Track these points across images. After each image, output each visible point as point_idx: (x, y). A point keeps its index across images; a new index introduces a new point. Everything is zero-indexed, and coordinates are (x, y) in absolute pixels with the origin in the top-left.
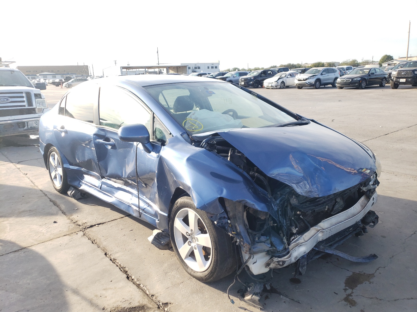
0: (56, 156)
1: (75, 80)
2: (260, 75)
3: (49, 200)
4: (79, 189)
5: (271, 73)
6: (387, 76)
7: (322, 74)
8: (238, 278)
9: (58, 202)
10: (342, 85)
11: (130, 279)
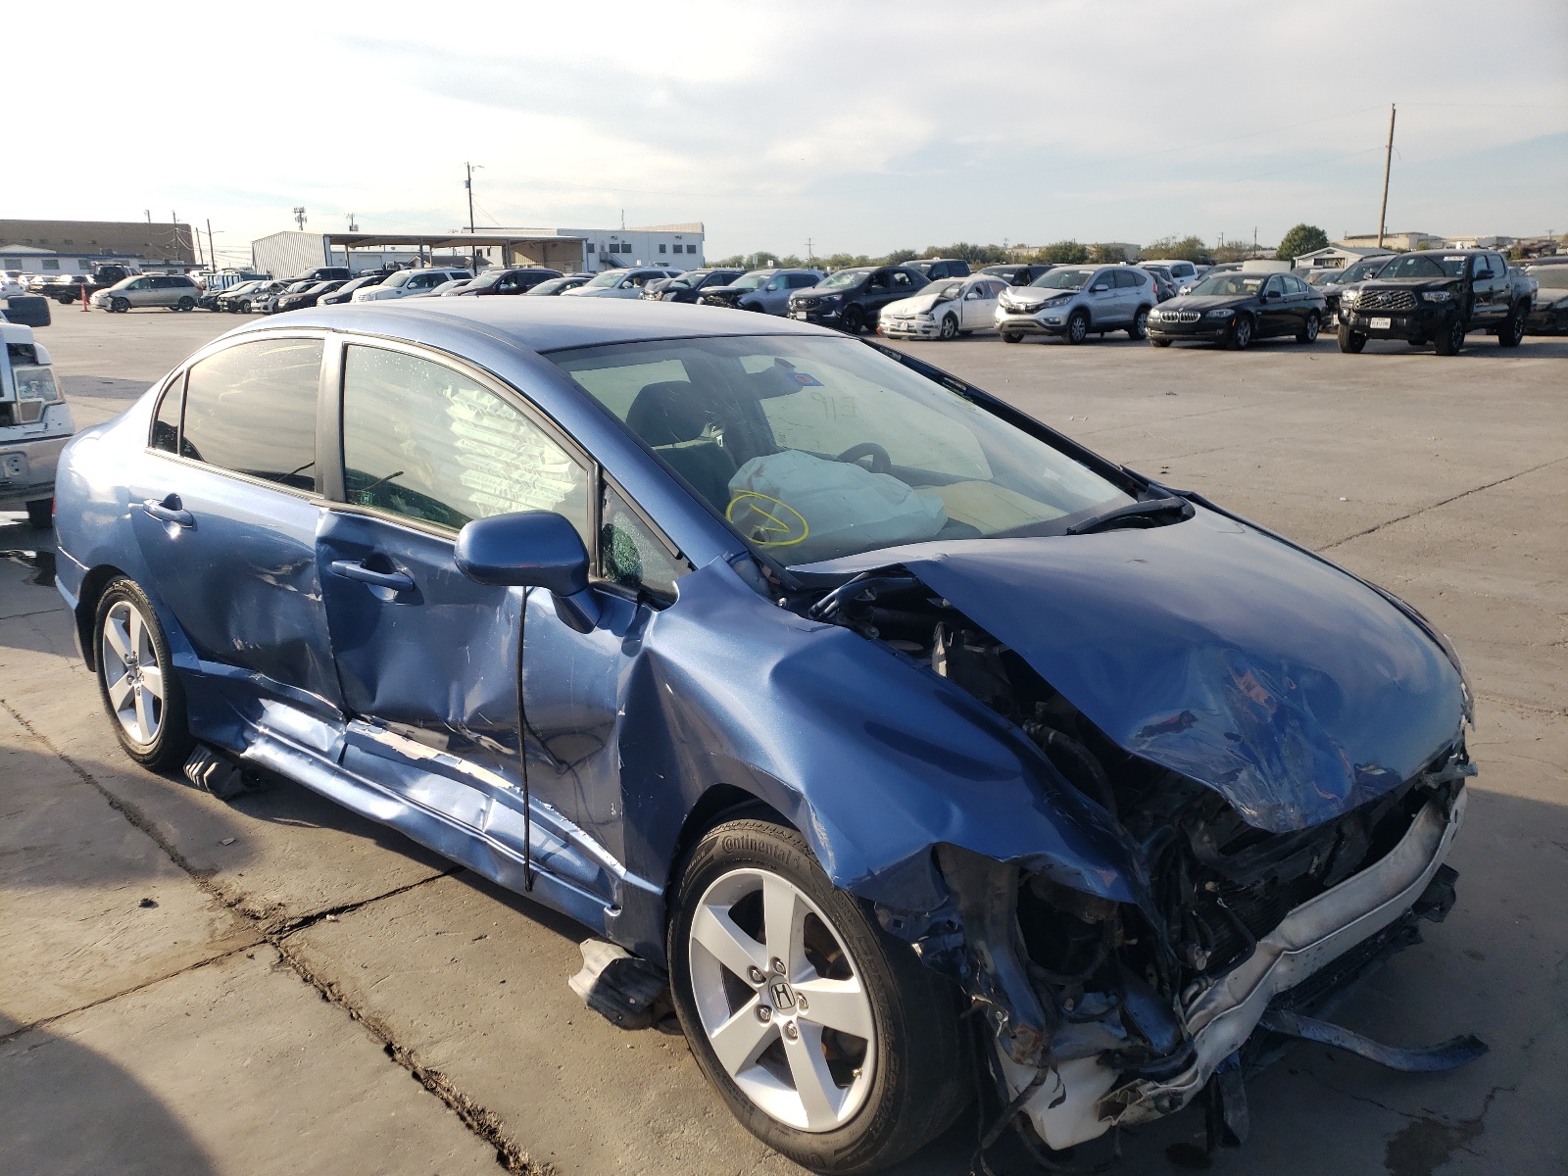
0: (137, 619)
1: (140, 280)
2: (866, 286)
3: (105, 801)
4: (238, 757)
5: (907, 280)
6: (1321, 305)
7: (1093, 291)
8: (984, 1164)
9: (147, 808)
10: (1166, 332)
11: (512, 1165)
